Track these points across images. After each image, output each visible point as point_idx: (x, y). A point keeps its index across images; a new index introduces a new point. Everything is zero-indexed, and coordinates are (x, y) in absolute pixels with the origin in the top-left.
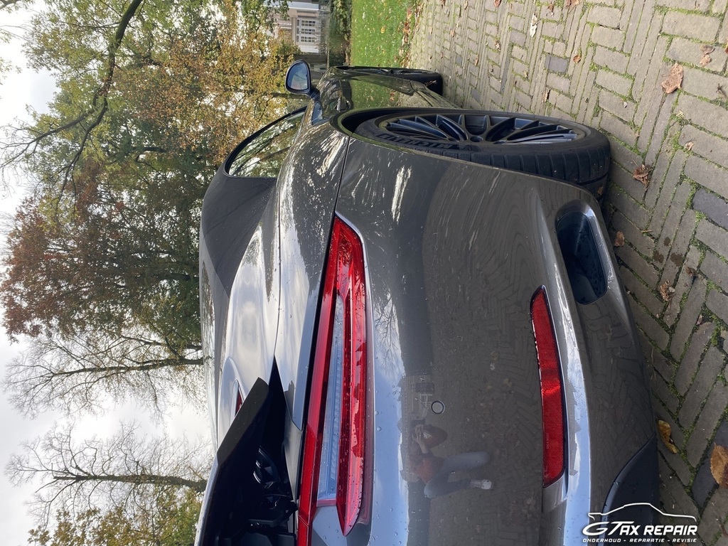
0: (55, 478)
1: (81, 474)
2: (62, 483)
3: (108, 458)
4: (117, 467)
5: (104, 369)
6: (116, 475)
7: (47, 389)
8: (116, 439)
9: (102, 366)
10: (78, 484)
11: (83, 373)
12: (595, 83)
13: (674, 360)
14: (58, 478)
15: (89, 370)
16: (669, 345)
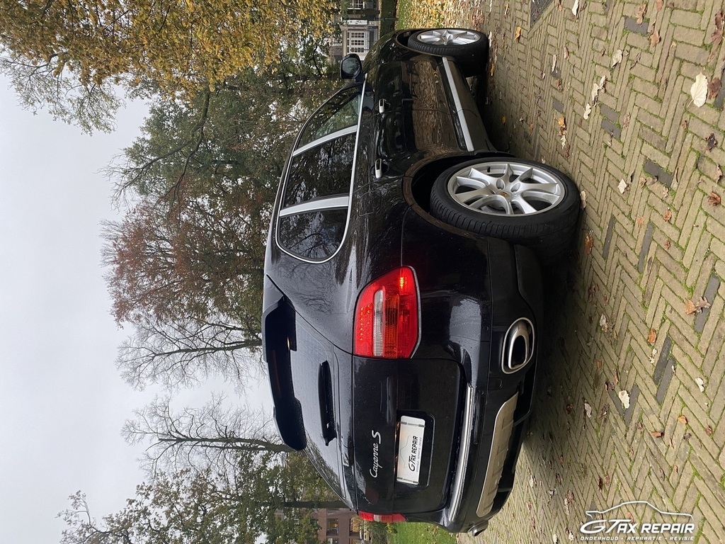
5: (196, 350)
6: (209, 437)
10: (179, 445)
11: (179, 353)
14: (161, 440)
15: (184, 350)
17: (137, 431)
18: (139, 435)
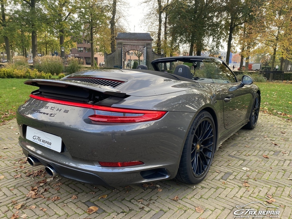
12: (213, 188)
13: (122, 201)
16: (126, 200)
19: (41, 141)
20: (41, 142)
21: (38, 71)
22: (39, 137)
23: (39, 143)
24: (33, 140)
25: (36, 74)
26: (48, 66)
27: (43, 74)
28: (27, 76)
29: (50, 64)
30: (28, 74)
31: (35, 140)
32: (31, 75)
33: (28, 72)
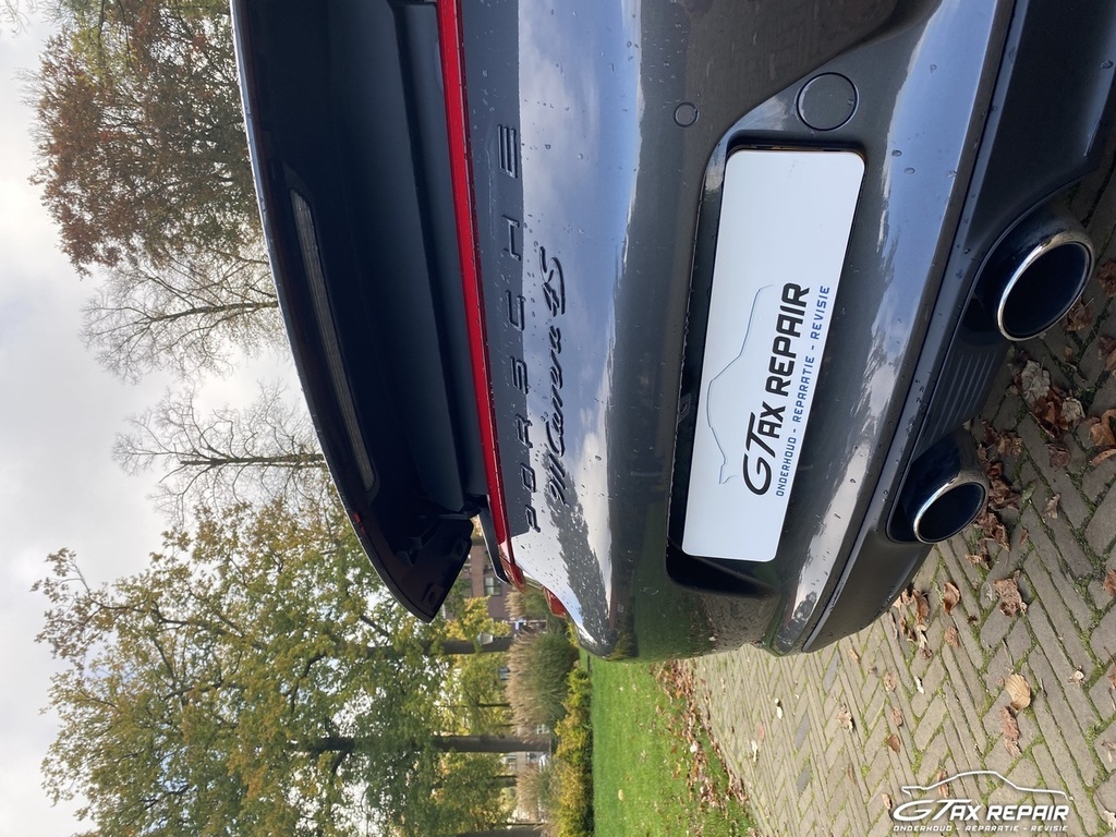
0: (182, 462)
1: (217, 456)
2: (194, 470)
3: (250, 434)
4: (263, 445)
5: (223, 308)
6: (266, 456)
7: (146, 341)
8: (257, 408)
9: (219, 304)
10: (216, 470)
11: (192, 316)
14: (186, 463)
15: (201, 310)
17: (139, 452)
18: (143, 459)
19: (775, 401)
20: (788, 402)
21: (561, 720)
22: (751, 436)
23: (793, 430)
24: (780, 493)
25: (575, 728)
26: (546, 688)
27: (572, 703)
28: (581, 759)
29: (541, 681)
30: (575, 756)
31: (776, 464)
32: (579, 745)
33: (567, 757)
